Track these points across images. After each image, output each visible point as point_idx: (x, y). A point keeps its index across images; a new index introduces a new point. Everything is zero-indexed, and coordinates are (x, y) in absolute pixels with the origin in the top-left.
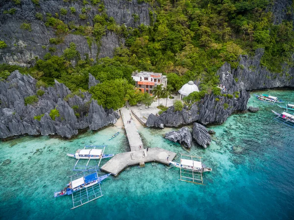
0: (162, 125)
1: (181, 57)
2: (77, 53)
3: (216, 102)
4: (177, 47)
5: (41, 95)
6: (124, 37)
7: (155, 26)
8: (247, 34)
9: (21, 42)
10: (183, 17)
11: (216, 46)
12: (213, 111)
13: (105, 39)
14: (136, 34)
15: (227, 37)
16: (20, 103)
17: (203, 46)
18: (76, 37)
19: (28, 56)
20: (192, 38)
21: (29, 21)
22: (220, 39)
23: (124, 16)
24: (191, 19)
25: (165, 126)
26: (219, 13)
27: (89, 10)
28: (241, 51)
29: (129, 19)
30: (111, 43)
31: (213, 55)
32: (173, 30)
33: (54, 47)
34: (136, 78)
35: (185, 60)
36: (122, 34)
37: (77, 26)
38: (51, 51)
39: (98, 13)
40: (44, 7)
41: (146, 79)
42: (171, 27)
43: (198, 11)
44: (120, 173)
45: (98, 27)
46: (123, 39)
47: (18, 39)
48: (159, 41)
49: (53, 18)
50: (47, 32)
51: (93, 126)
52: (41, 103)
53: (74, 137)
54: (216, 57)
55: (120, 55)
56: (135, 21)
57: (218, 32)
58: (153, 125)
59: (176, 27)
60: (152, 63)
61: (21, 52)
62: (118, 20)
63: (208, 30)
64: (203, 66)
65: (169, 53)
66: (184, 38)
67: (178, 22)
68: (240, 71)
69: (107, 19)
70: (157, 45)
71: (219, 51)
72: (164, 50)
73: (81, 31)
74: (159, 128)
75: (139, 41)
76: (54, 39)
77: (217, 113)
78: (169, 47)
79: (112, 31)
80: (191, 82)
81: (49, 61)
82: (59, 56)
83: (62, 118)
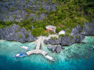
2: (33, 19)
3: (67, 39)
4: (63, 18)
6: (47, 14)
7: (58, 11)
8: (90, 14)
9: (19, 16)
10: (67, 8)
11: (76, 18)
13: (41, 15)
14: (51, 13)
15: (82, 15)
16: (14, 32)
17: (72, 18)
18: (33, 14)
20: (69, 15)
21: (22, 10)
22: (79, 16)
23: (48, 8)
24: (70, 8)
25: (49, 44)
26: (81, 6)
27: (38, 6)
28: (85, 20)
29: (49, 9)
30: (43, 16)
32: (63, 12)
33: (27, 17)
34: (47, 28)
35: (64, 22)
36: (47, 13)
37: (34, 11)
38: (26, 18)
39: (40, 7)
40: (26, 6)
41: (50, 28)
42: (62, 11)
43: (73, 6)
45: (40, 12)
46: (47, 15)
47: (19, 15)
48: (57, 16)
49: (28, 9)
50: (26, 13)
54: (76, 22)
55: (45, 20)
56: (51, 9)
57: (79, 13)
59: (64, 11)
60: (54, 23)
61: (19, 18)
62: (46, 9)
63: (75, 12)
64: (71, 25)
65: (60, 20)
66: (66, 15)
67: (65, 10)
68: (84, 28)
69: (42, 9)
70: (57, 17)
71: (77, 20)
73: (35, 13)
74: (47, 44)
75: (51, 15)
76: (27, 15)
78: (60, 18)
79: (43, 12)
80: (63, 30)
81: (25, 21)
82: (28, 20)
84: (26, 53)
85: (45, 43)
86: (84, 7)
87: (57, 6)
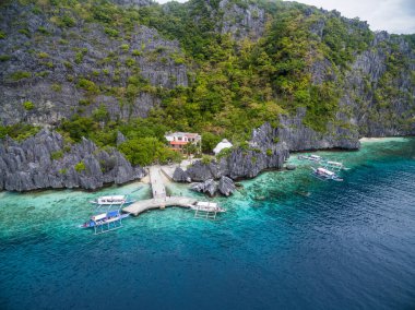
0: (189, 179)
1: (219, 117)
2: (107, 114)
3: (244, 156)
4: (216, 108)
5: (68, 151)
6: (160, 97)
7: (194, 87)
8: (289, 94)
9: (49, 103)
10: (223, 78)
11: (255, 105)
12: (241, 164)
13: (138, 100)
14: (173, 95)
15: (268, 98)
17: (244, 106)
18: (106, 98)
19: (54, 118)
20: (233, 99)
21: (60, 83)
22: (262, 99)
23: (160, 77)
24: (231, 79)
25: (193, 181)
26: (260, 74)
27: (123, 72)
28: (280, 111)
29: (165, 80)
30: (144, 104)
31: (253, 115)
32: (213, 91)
33: (83, 108)
34: (169, 138)
35: (223, 120)
36: (158, 95)
37: (110, 88)
38: (79, 112)
39: (132, 74)
40: (76, 70)
41: (180, 139)
42: (210, 88)
43: (238, 72)
44: (140, 213)
45: (131, 88)
46: (159, 101)
47: (46, 100)
48: (197, 101)
49: (84, 80)
50: (77, 94)
51: (118, 180)
52: (67, 158)
53: (98, 189)
54: (256, 117)
55: (155, 116)
56: (172, 82)
57: (261, 92)
58: (180, 179)
59: (215, 87)
60: (190, 125)
61: (48, 113)
62: (154, 81)
63: (249, 90)
64: (243, 126)
65: (208, 114)
66: (224, 98)
67: (218, 83)
68: (281, 131)
69: (141, 81)
70: (195, 106)
71: (258, 111)
72: (203, 111)
73: (113, 92)
74: (186, 182)
75: (175, 101)
76: (84, 100)
77: (245, 167)
78: (207, 108)
79: (146, 92)
80: (225, 140)
81: (76, 122)
82: (88, 117)
83: (87, 171)
84: (125, 209)
85: (179, 182)
86: (271, 75)
87: (191, 73)
